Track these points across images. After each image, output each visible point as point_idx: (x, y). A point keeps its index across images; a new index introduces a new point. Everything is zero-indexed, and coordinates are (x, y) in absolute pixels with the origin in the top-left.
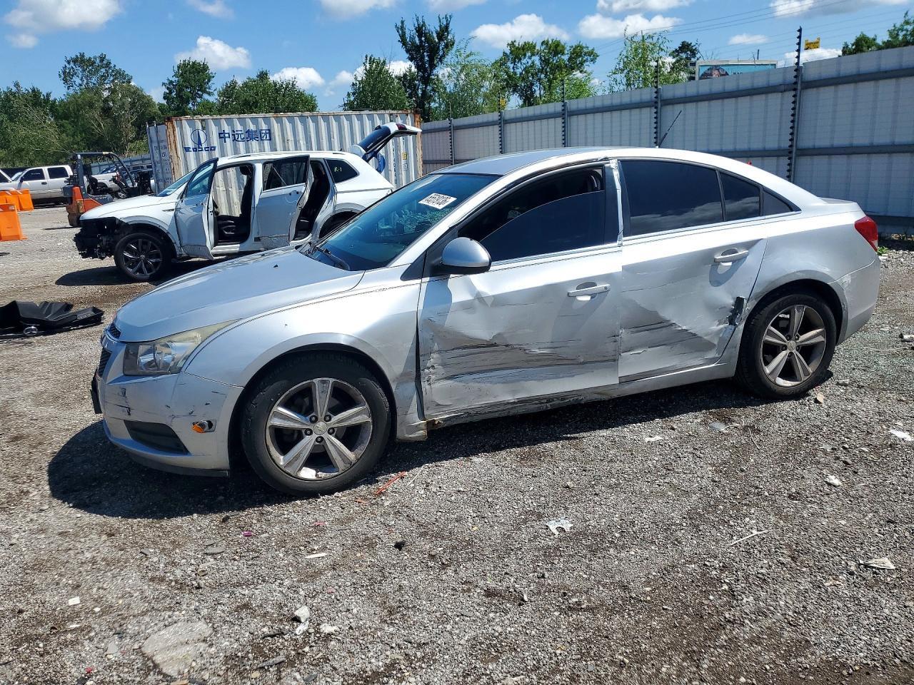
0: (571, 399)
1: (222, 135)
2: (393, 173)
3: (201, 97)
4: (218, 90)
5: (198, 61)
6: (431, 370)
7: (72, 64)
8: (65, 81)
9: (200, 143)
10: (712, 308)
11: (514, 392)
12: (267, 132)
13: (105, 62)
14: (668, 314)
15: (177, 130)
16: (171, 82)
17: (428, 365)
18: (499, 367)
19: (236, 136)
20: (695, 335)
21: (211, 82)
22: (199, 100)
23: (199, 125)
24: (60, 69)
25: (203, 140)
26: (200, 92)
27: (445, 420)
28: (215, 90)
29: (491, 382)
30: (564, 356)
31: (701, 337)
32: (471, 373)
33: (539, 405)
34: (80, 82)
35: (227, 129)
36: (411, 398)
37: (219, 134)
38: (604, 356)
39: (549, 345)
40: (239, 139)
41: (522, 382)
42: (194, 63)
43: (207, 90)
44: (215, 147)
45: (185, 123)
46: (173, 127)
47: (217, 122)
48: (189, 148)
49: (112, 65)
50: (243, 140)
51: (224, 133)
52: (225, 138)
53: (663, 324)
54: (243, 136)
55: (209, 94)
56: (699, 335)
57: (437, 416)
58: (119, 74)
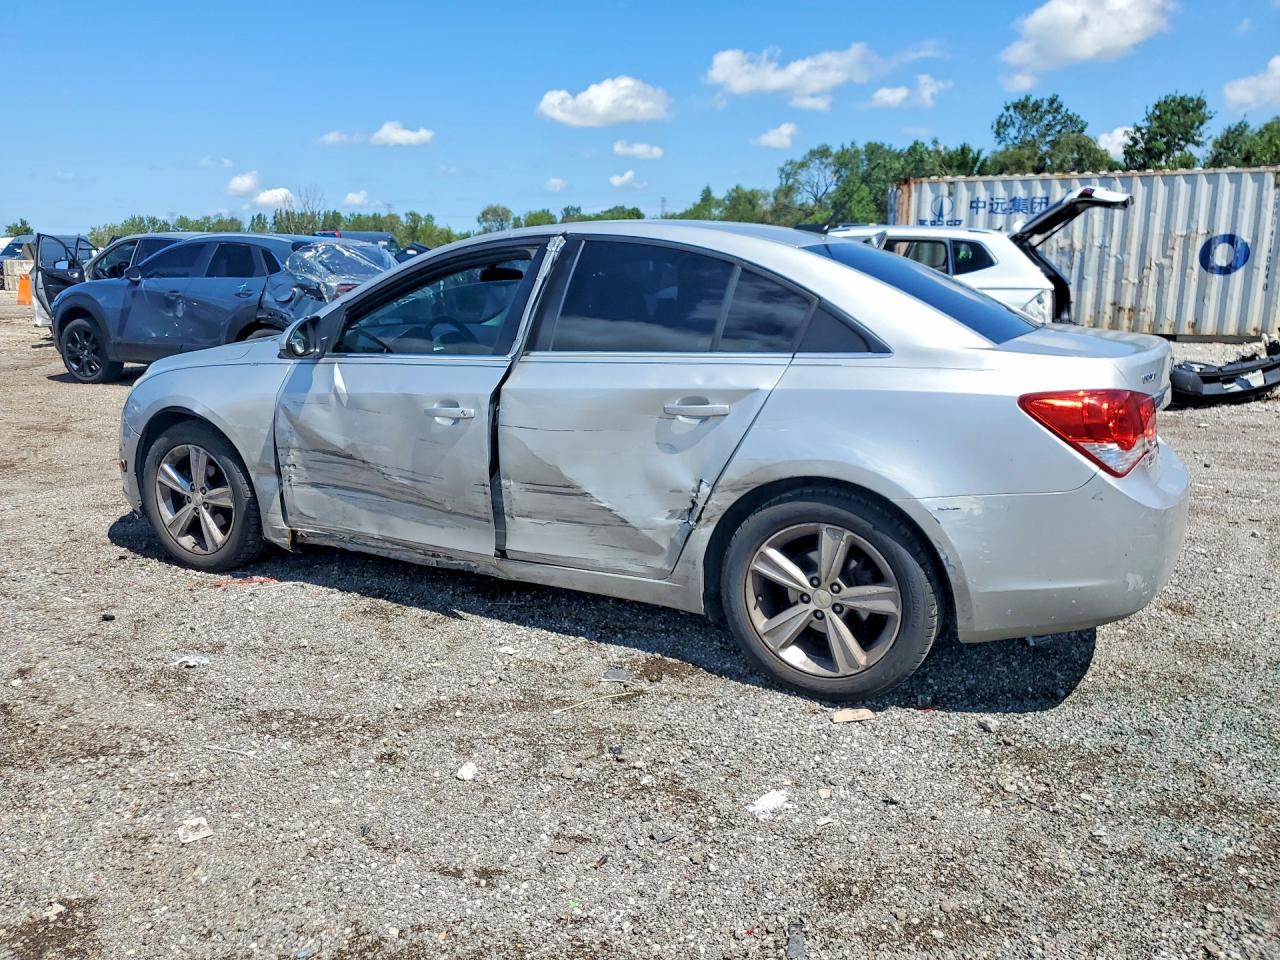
0: (462, 563)
1: (974, 205)
2: (1262, 272)
3: (1181, 149)
4: (1214, 137)
5: (1189, 96)
6: (292, 468)
7: (1012, 111)
8: (998, 133)
9: (941, 214)
10: (658, 486)
11: (380, 526)
12: (1044, 200)
13: (1055, 105)
14: (578, 474)
15: (914, 196)
16: (1139, 129)
17: (289, 462)
18: (359, 487)
19: (995, 206)
20: (624, 521)
21: (1205, 125)
22: (1178, 154)
23: (944, 190)
24: (994, 118)
25: (946, 210)
26: (1182, 143)
27: (310, 535)
28: (1210, 138)
29: (356, 505)
30: (428, 496)
31: (636, 529)
32: (336, 487)
33: (423, 557)
34: (1016, 134)
35: (982, 194)
36: (273, 495)
37: (972, 202)
38: (476, 511)
39: (409, 475)
40: (999, 210)
41: (387, 516)
42: (1182, 99)
43: (1196, 138)
44: (960, 221)
45: (926, 187)
46: (910, 192)
47: (971, 186)
48: (925, 221)
49: (1064, 109)
50: (1004, 211)
51: (978, 201)
52: (977, 208)
53: (569, 490)
54: (1005, 206)
55: (1197, 144)
56: (633, 524)
57: (302, 527)
58: (1071, 120)
